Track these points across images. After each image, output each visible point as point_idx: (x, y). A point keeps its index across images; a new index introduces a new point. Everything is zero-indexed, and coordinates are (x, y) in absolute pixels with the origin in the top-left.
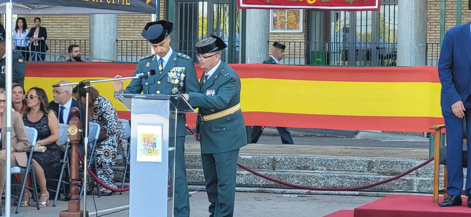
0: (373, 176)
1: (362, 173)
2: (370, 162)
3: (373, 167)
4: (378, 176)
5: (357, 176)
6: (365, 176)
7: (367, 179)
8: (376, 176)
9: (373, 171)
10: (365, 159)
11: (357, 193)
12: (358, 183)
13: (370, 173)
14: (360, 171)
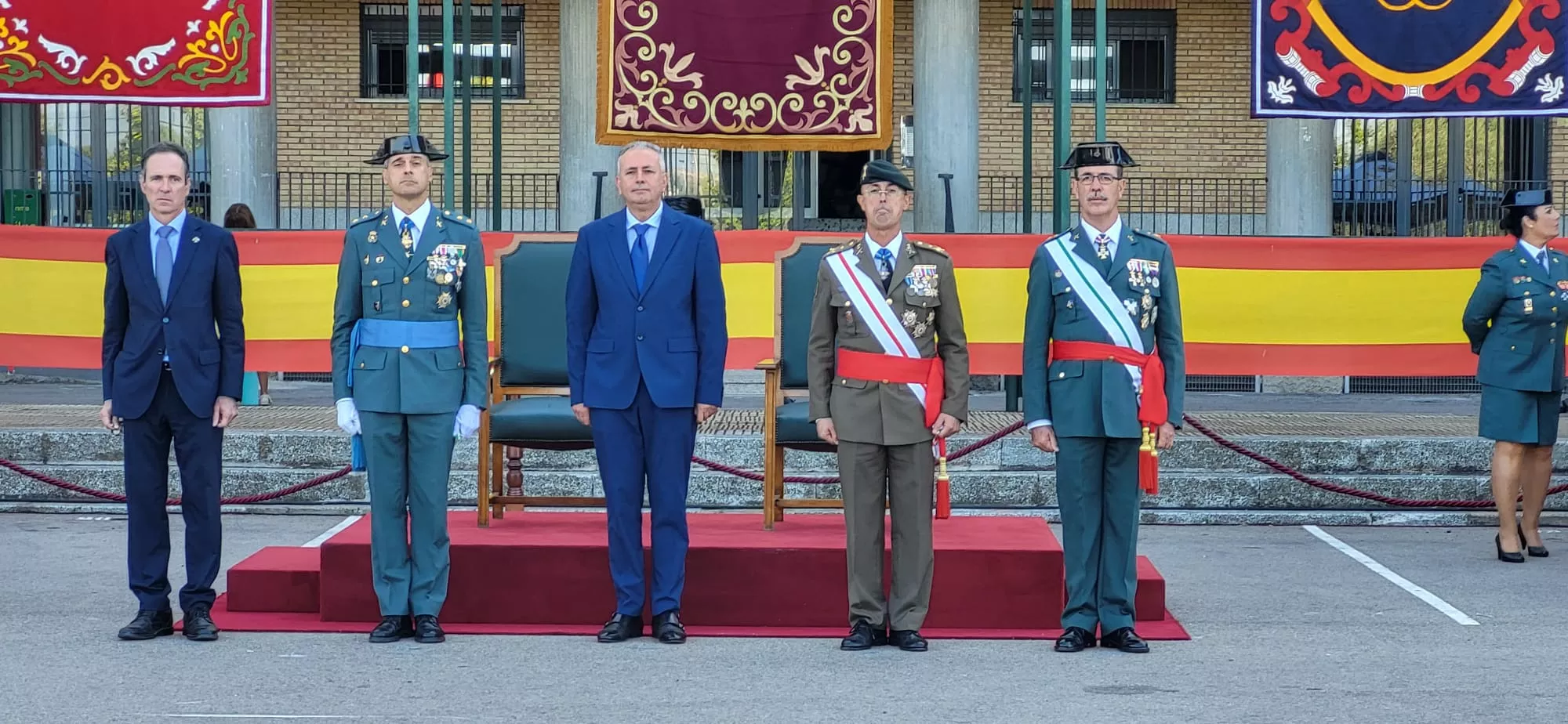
0: (273, 471)
1: (245, 464)
2: (264, 441)
3: (270, 451)
4: (285, 471)
5: (238, 471)
6: (257, 470)
7: (262, 477)
8: (281, 471)
9: (272, 460)
10: (251, 434)
11: (243, 508)
12: (241, 486)
13: (264, 465)
14: (243, 461)
